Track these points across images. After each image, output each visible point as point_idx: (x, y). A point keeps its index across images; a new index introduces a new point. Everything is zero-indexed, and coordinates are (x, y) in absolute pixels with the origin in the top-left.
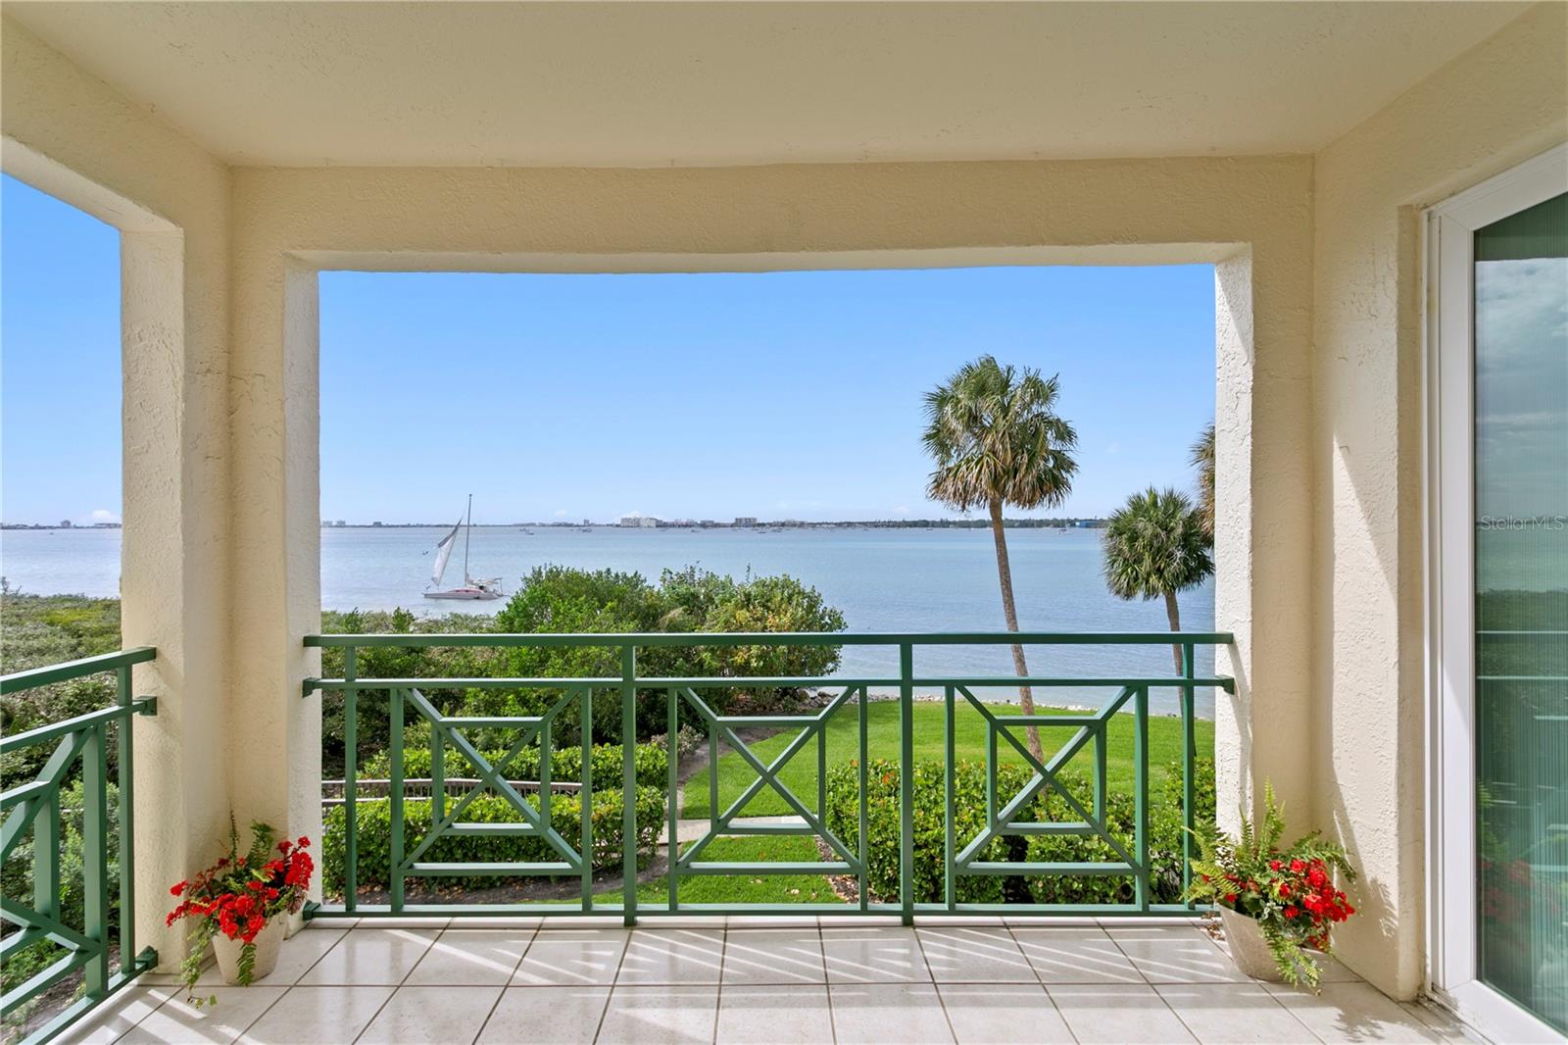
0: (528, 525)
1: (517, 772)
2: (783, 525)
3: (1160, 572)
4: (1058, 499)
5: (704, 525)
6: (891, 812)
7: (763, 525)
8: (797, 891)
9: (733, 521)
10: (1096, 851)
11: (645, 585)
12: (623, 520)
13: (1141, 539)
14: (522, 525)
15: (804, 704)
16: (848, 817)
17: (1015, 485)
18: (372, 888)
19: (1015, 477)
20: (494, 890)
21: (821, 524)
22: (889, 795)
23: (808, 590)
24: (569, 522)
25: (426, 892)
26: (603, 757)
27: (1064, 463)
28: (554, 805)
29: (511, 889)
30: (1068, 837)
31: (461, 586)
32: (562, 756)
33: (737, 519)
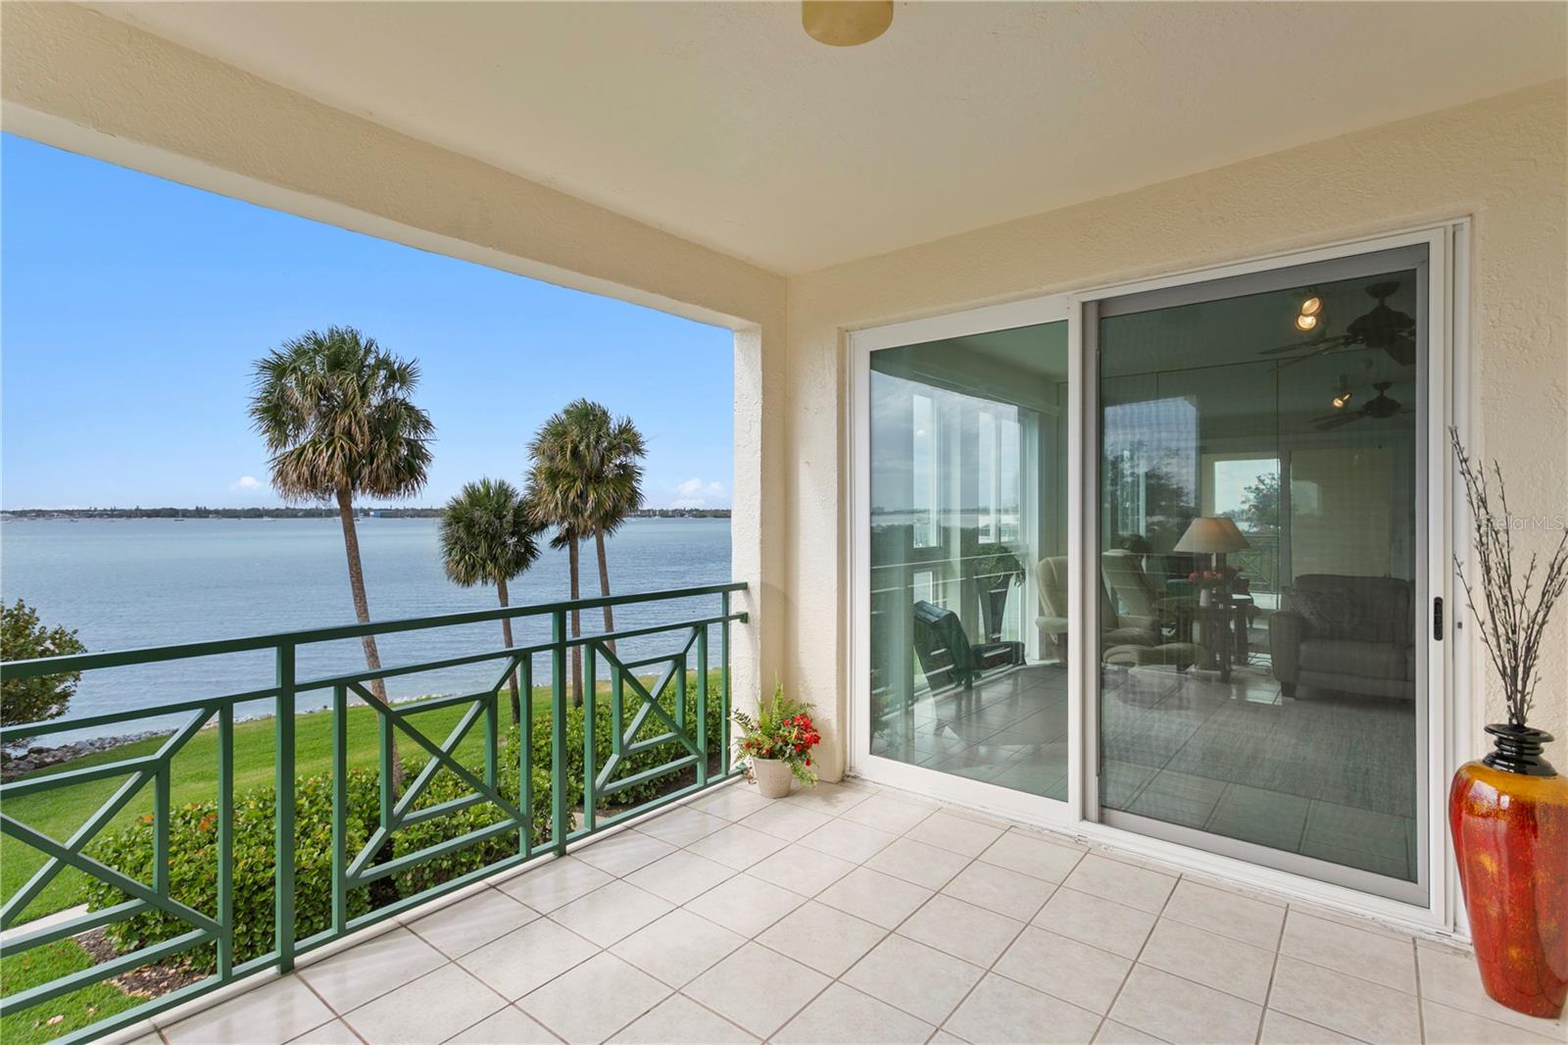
3: (494, 559)
4: (413, 488)
10: (462, 825)
13: (477, 526)
17: (371, 472)
19: (372, 463)
27: (417, 453)
30: (435, 820)
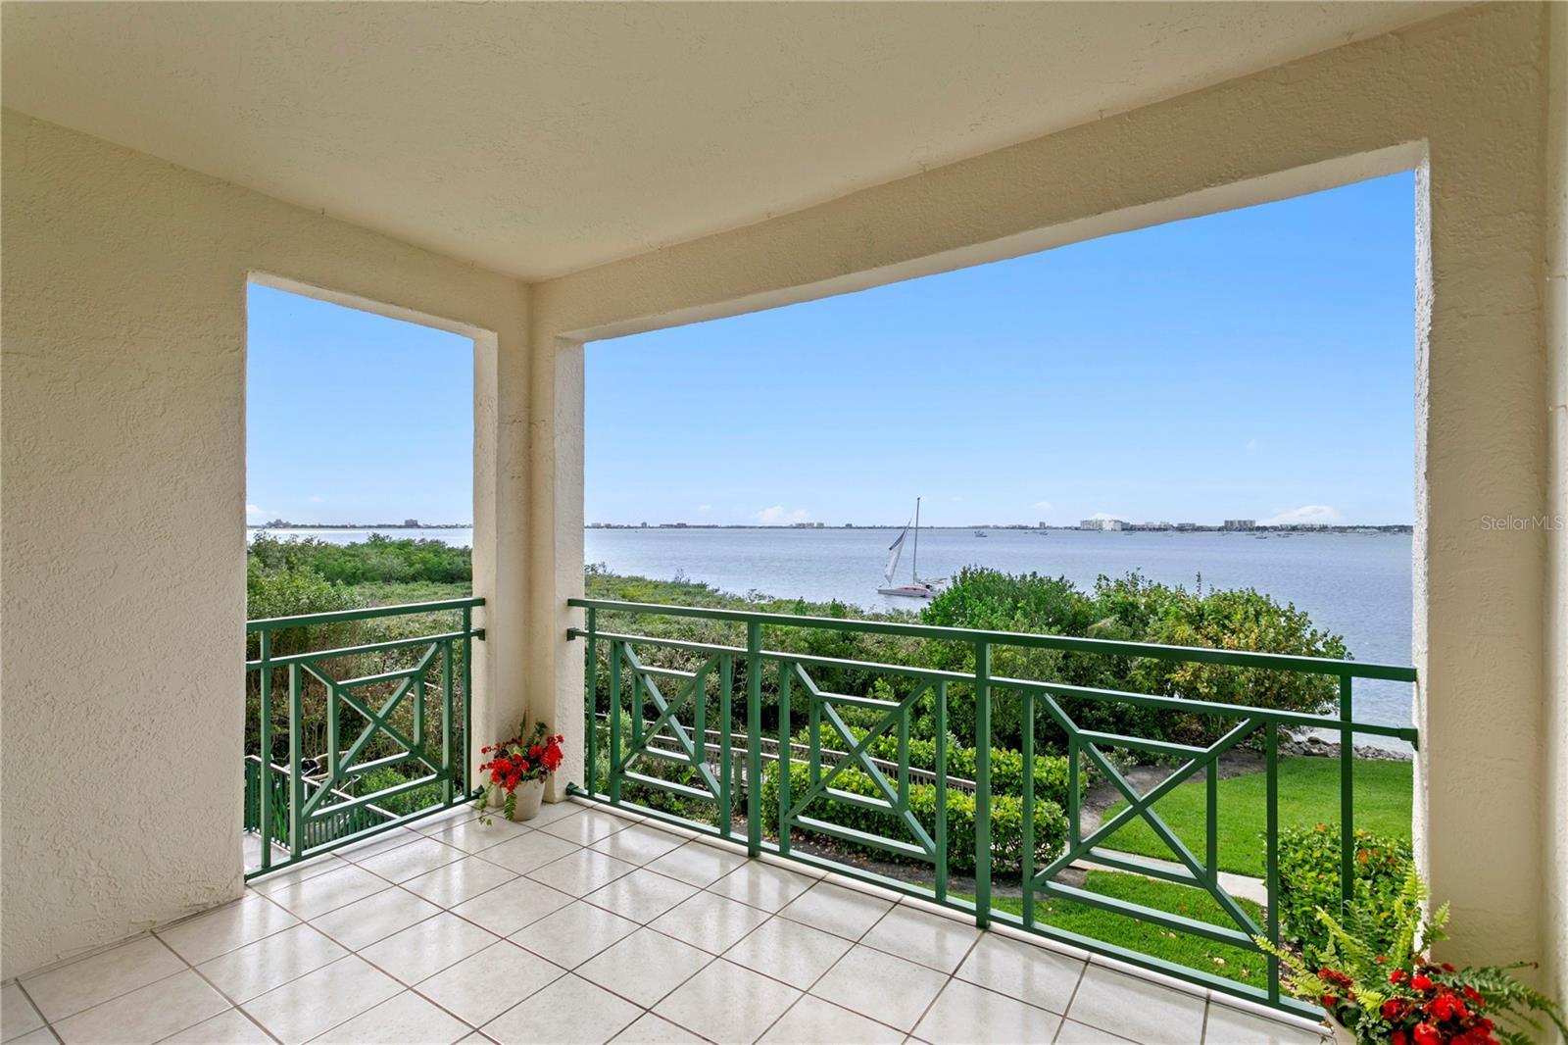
0: (983, 527)
1: (924, 762)
2: (1294, 529)
5: (1181, 529)
6: (1365, 899)
7: (1265, 529)
8: (1221, 961)
9: (1223, 524)
11: (1074, 590)
12: (1083, 522)
14: (976, 528)
15: (1284, 749)
16: (1299, 890)
18: (798, 837)
20: (893, 866)
21: (1355, 528)
22: (1366, 878)
23: (1284, 607)
24: (1024, 525)
25: (839, 851)
26: (1008, 762)
28: (949, 798)
29: (908, 869)
31: (909, 583)
32: (968, 754)
33: (1226, 522)
